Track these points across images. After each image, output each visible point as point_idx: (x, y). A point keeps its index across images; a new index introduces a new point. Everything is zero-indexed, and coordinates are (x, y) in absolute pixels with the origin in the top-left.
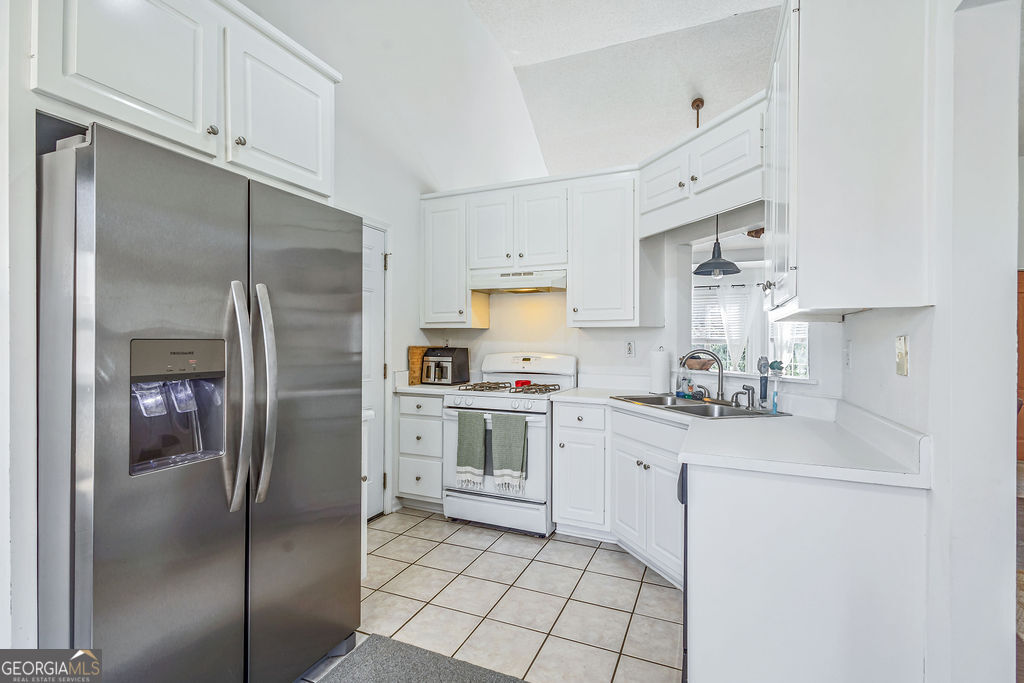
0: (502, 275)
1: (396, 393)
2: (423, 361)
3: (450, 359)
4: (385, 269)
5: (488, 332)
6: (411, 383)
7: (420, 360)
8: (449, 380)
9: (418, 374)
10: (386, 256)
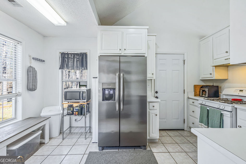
0: (225, 59)
1: (189, 98)
2: (200, 89)
3: (207, 89)
4: (184, 64)
5: (227, 80)
6: (195, 96)
7: (199, 89)
8: (207, 96)
9: (198, 93)
10: (184, 61)
